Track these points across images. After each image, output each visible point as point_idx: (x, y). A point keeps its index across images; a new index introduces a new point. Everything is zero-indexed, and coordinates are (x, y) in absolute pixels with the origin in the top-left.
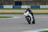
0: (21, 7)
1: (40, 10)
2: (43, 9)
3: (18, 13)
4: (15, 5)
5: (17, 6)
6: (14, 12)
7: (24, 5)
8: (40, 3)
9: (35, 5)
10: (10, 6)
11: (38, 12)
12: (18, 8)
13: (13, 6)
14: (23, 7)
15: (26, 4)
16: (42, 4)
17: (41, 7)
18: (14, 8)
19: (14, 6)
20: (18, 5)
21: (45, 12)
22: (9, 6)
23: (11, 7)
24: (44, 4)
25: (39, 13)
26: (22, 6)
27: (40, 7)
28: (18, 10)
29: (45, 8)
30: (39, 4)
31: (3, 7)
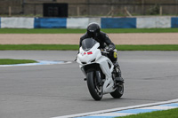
0: (65, 22)
1: (138, 34)
2: (145, 30)
3: (55, 45)
4: (41, 16)
5: (52, 19)
6: (39, 43)
7: (75, 15)
9: (119, 14)
10: (25, 21)
11: (129, 44)
12: (55, 27)
13: (36, 21)
14: (71, 22)
15: (84, 13)
17: (141, 22)
18: (38, 27)
19: (40, 18)
20: (53, 15)
21: (155, 43)
22: (21, 19)
23: (29, 22)
25: (131, 46)
26: (68, 20)
27: (135, 22)
28: (56, 35)
29: (154, 26)
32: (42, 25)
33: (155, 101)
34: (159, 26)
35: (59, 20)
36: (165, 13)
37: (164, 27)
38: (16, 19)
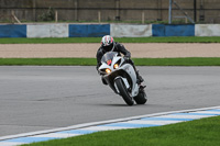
1: (28, 45)
2: (38, 40)
8: (24, 15)
16: (36, 20)
21: (50, 56)
24: (46, 20)
27: (25, 31)
30: (22, 18)
33: (51, 126)
34: (54, 35)
36: (62, 19)
37: (61, 36)
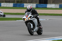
0: (47, 6)
5: (42, 5)
10: (33, 5)
13: (36, 5)
14: (49, 6)
19: (38, 4)
22: (31, 4)
31: (24, 5)
32: (39, 6)
35: (44, 5)
38: (30, 4)
